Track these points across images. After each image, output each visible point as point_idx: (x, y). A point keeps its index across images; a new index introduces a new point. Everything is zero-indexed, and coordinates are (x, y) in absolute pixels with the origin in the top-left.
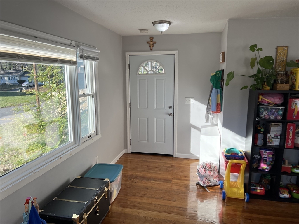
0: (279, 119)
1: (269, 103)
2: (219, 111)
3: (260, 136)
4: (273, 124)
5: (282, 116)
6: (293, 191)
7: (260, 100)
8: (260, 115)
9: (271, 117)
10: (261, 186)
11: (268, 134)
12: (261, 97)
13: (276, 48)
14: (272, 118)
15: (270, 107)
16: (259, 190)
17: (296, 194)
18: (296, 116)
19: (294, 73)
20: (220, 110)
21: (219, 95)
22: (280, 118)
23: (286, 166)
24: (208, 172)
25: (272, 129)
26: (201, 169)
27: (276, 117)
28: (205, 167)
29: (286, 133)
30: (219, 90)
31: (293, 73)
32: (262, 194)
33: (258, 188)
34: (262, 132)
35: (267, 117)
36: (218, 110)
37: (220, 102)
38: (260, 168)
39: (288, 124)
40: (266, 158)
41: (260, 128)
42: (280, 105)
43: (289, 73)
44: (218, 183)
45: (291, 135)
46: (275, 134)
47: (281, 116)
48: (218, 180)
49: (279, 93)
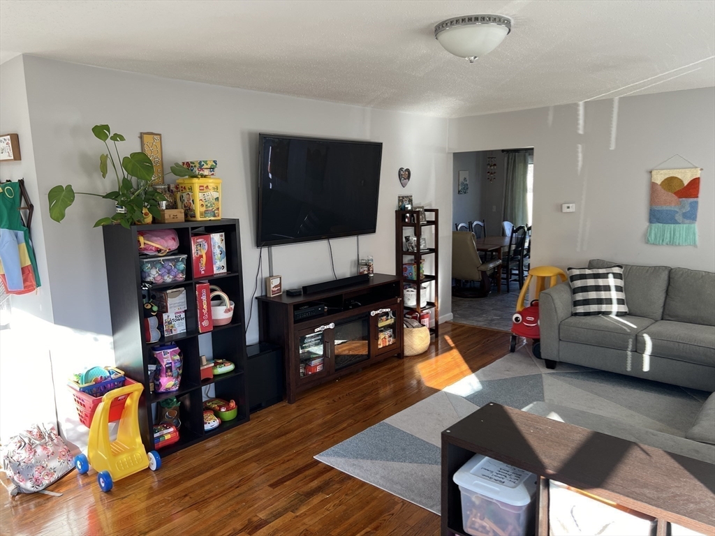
0: (181, 279)
1: (159, 251)
2: (29, 286)
3: (153, 322)
4: (169, 291)
5: (184, 273)
6: (220, 410)
7: (142, 246)
8: (146, 277)
9: (166, 278)
10: (167, 426)
11: (164, 314)
12: (142, 239)
13: (139, 135)
14: (168, 279)
15: (161, 259)
16: (168, 434)
17: (227, 412)
18: (204, 268)
19: (187, 188)
20: (34, 283)
21: (24, 245)
22: (181, 277)
23: (206, 367)
24: (39, 450)
25: (170, 302)
26: (17, 451)
27: (175, 277)
28: (30, 439)
29: (196, 305)
30: (21, 234)
31: (185, 188)
32: (177, 439)
33: (165, 431)
34: (155, 312)
35: (159, 280)
36: (28, 283)
37: (28, 263)
38: (162, 390)
39: (197, 285)
40: (170, 365)
41: (149, 307)
42: (176, 252)
43: (172, 187)
44: (71, 466)
45: (205, 306)
46: (177, 310)
47: (182, 272)
48: (69, 458)
49: (169, 229)
